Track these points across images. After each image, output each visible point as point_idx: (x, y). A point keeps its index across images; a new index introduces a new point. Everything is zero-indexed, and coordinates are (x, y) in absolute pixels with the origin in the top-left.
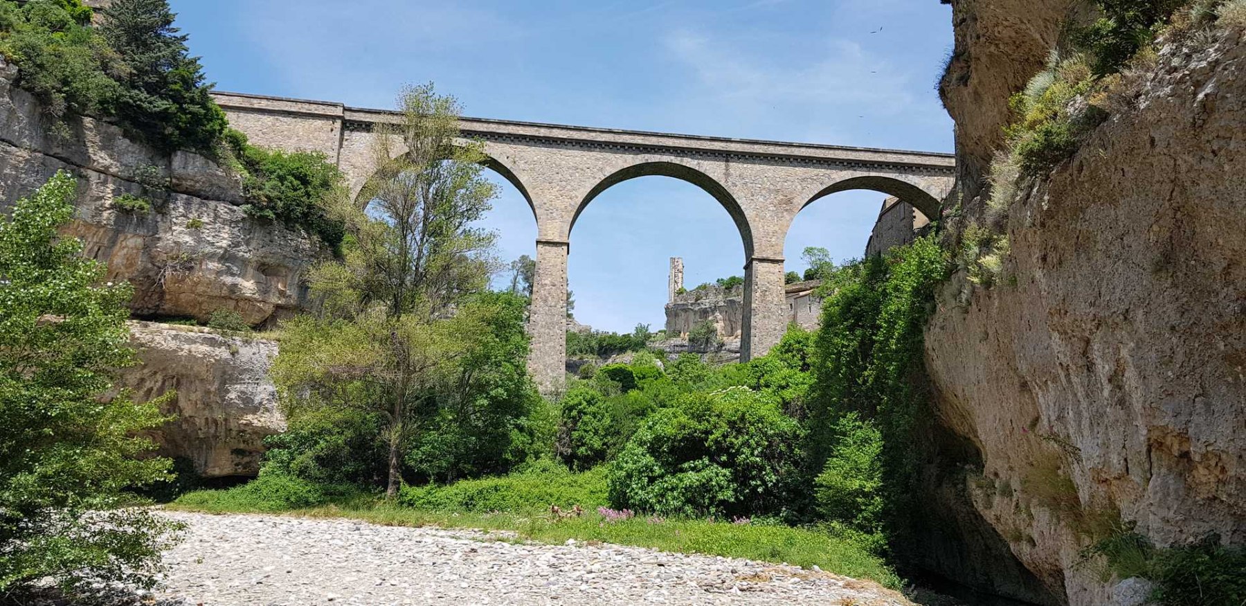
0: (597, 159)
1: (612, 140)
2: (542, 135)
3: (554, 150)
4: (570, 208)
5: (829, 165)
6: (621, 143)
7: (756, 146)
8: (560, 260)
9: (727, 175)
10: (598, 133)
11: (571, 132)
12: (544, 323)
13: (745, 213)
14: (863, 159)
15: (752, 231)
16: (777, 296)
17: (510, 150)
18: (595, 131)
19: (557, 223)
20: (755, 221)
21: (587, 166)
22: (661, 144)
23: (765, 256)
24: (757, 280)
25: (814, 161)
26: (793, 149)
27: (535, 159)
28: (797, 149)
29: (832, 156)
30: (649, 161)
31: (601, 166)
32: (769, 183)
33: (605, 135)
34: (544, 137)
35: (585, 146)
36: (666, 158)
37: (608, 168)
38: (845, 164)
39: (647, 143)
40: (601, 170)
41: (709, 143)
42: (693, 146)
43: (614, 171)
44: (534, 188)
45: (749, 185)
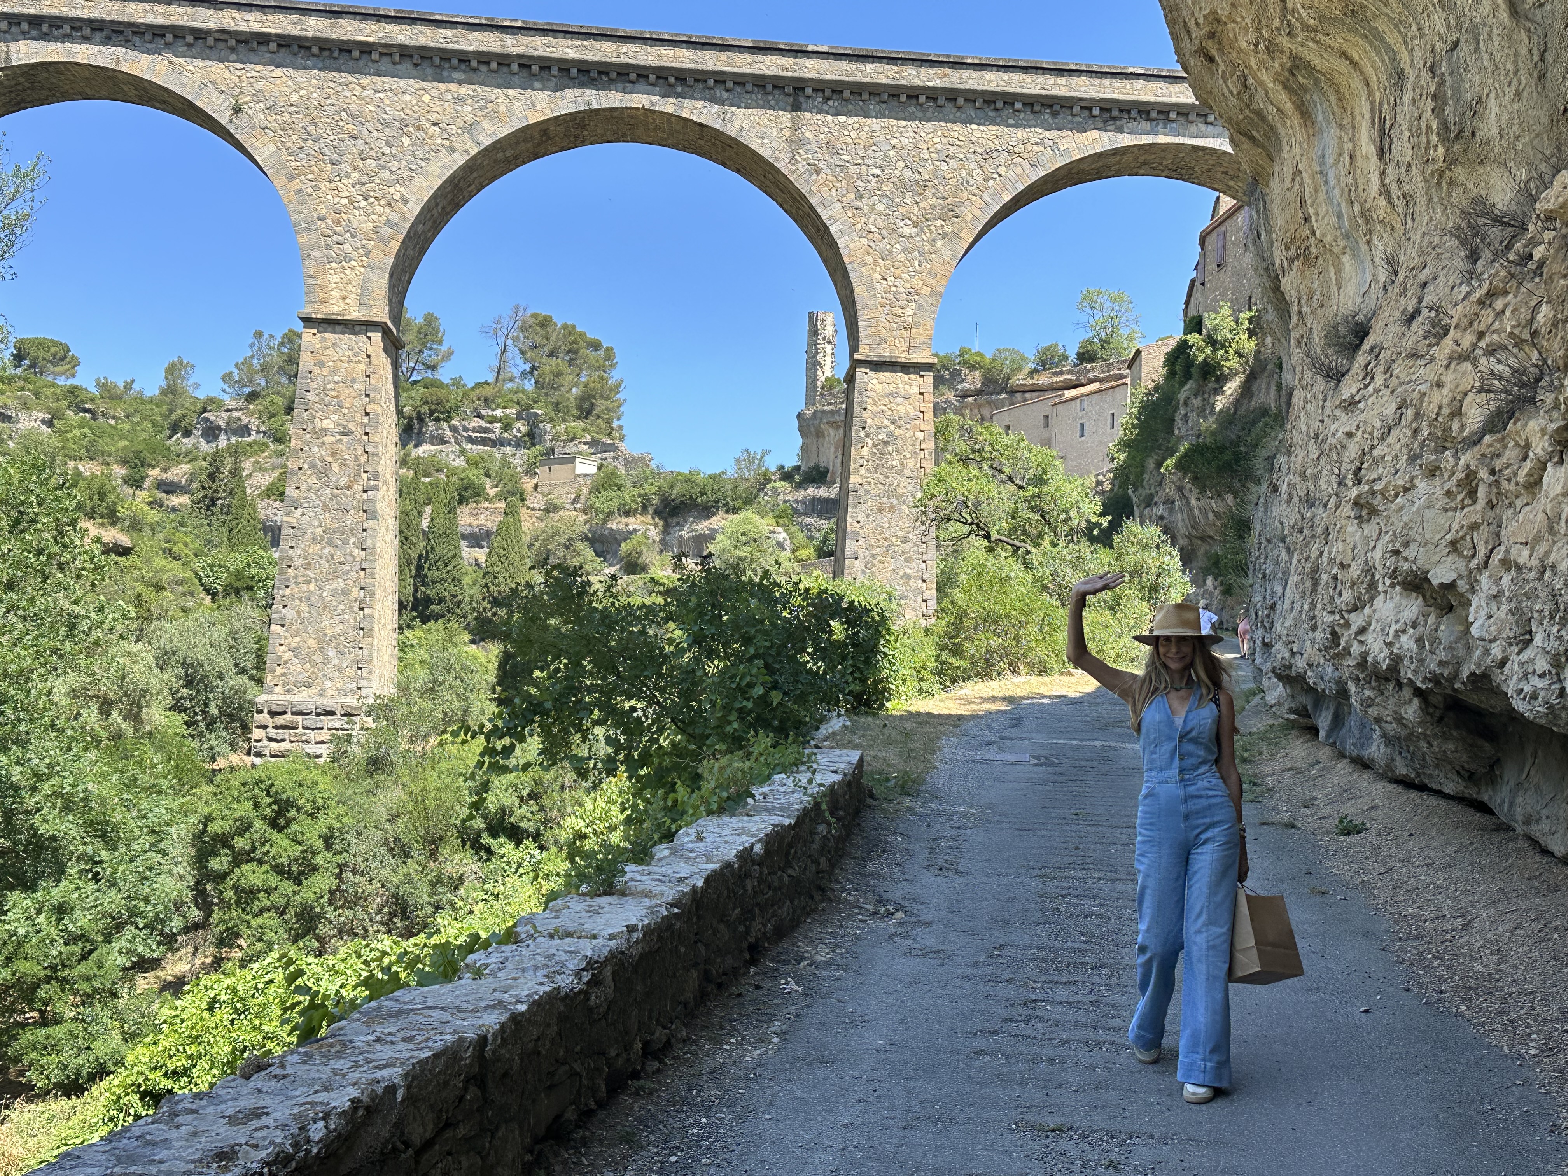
0: (459, 100)
1: (498, 49)
2: (310, 34)
3: (345, 77)
4: (387, 231)
5: (1055, 114)
6: (519, 56)
7: (870, 67)
8: (362, 366)
9: (796, 143)
10: (460, 31)
11: (389, 28)
12: (319, 531)
13: (841, 243)
14: (1142, 98)
15: (857, 291)
16: (914, 454)
17: (227, 75)
18: (453, 24)
19: (356, 271)
20: (863, 264)
21: (433, 117)
22: (624, 60)
23: (886, 354)
24: (865, 414)
25: (1018, 106)
26: (966, 74)
27: (295, 98)
28: (975, 74)
29: (1063, 92)
30: (595, 106)
31: (469, 119)
32: (901, 164)
33: (480, 35)
34: (315, 39)
35: (426, 64)
36: (639, 100)
37: (485, 124)
38: (1096, 111)
39: (590, 57)
40: (470, 128)
41: (749, 58)
42: (710, 66)
43: (504, 131)
44: (291, 178)
45: (852, 169)
